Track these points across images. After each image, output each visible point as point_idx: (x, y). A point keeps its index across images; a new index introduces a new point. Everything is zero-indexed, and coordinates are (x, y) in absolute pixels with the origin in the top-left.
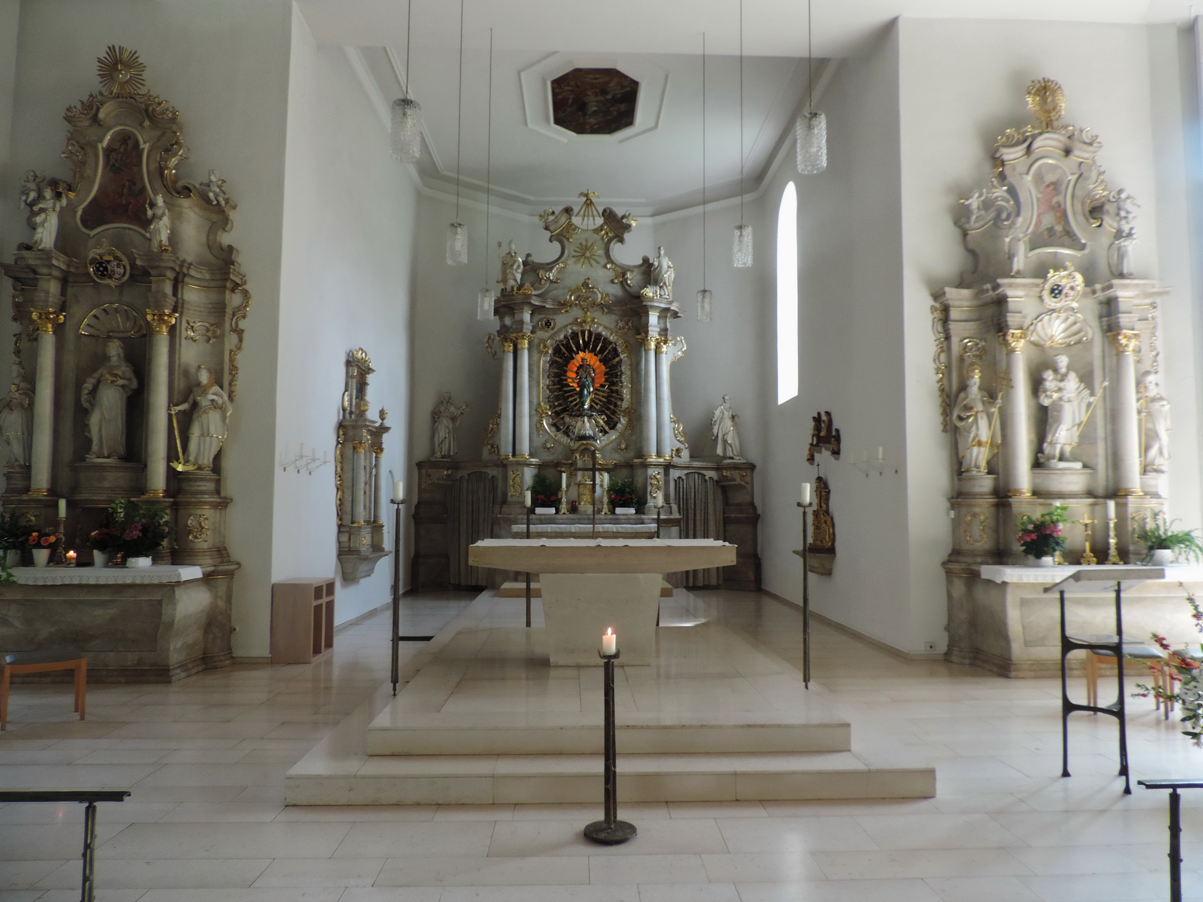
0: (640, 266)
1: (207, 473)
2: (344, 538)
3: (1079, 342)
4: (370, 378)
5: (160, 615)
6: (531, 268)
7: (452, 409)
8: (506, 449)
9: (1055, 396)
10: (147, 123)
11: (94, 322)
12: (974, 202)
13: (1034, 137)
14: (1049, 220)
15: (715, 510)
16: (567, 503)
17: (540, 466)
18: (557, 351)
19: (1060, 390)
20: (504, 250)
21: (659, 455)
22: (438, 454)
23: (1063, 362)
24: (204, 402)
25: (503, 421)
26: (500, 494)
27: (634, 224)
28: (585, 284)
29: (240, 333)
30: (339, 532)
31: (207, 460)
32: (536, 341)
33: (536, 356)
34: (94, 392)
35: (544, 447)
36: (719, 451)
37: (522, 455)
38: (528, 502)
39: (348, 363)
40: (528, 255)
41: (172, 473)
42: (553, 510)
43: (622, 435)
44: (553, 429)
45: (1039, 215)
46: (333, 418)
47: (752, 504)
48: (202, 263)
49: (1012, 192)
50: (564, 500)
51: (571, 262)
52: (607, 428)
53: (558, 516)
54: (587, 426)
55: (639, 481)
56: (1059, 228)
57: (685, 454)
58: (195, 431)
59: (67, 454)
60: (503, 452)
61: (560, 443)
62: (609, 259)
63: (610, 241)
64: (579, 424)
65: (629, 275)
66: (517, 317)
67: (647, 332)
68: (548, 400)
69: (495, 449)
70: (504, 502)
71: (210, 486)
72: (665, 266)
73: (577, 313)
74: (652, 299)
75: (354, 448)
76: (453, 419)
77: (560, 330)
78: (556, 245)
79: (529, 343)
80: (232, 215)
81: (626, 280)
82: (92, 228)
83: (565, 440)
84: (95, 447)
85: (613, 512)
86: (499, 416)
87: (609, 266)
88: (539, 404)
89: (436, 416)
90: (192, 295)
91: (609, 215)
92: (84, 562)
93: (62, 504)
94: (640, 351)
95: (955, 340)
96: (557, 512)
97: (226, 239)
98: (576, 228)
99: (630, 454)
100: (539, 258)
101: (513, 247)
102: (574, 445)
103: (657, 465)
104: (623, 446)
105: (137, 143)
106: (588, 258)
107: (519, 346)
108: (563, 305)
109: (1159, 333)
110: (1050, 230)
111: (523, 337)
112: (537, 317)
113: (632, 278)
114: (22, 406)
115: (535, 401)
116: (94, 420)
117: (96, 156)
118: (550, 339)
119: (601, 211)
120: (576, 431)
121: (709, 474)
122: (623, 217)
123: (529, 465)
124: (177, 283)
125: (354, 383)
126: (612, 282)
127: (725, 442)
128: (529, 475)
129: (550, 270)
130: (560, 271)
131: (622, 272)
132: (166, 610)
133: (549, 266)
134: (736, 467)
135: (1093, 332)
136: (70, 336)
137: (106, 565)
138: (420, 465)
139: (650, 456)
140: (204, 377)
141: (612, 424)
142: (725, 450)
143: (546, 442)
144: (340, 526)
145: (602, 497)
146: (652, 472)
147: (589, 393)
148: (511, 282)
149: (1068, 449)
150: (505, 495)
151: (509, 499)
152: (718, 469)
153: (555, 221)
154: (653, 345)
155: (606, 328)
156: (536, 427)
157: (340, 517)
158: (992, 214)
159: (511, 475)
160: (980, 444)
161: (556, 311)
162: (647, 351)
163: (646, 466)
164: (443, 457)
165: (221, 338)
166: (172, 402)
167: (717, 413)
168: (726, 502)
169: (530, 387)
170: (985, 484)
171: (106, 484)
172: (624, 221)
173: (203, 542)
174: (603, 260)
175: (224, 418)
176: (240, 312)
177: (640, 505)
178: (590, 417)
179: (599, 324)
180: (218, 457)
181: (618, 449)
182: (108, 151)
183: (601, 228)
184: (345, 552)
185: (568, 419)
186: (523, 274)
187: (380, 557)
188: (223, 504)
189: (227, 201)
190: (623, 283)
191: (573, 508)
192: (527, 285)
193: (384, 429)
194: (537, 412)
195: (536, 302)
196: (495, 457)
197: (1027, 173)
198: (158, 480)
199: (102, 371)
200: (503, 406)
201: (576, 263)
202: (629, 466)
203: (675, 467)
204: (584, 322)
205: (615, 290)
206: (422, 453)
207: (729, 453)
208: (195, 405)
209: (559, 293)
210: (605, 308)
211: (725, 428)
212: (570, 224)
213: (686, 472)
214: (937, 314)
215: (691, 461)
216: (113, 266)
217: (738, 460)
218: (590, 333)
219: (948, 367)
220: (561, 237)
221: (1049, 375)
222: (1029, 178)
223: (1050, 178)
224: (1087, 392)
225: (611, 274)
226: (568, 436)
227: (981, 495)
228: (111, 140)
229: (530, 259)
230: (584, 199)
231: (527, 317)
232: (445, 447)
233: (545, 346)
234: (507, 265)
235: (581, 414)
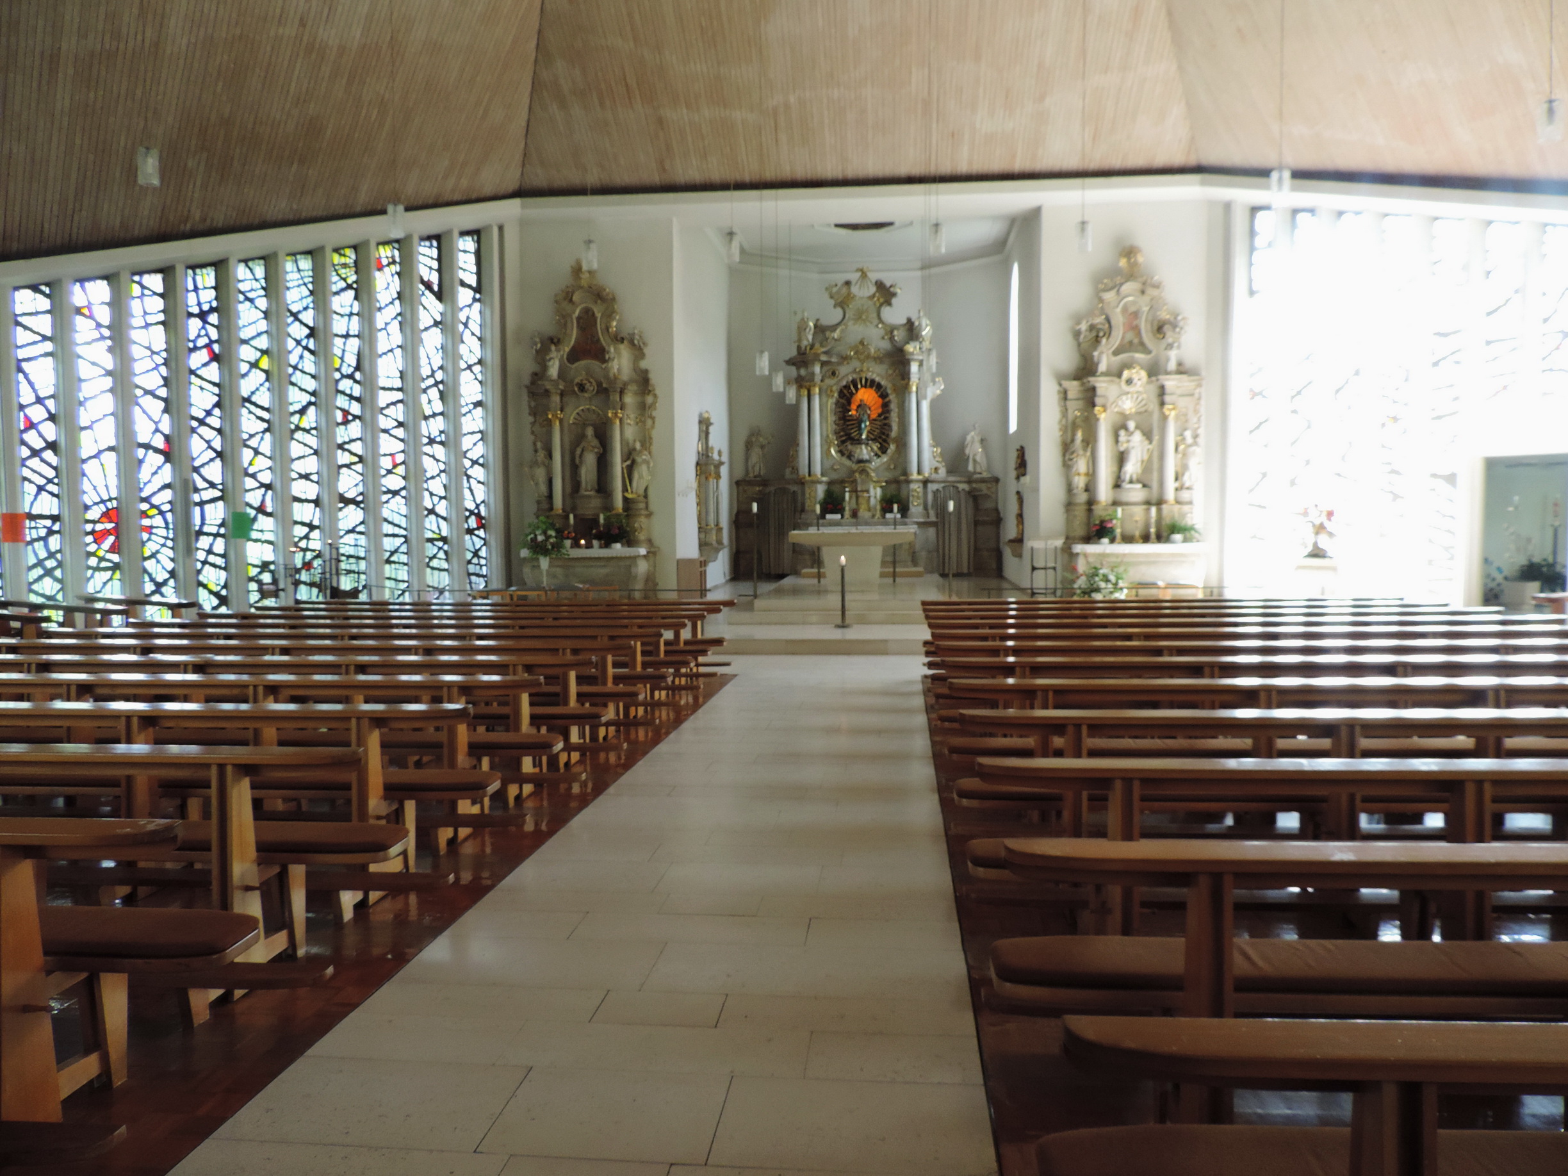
0: (905, 325)
1: (642, 498)
2: (703, 536)
3: (1146, 411)
4: (711, 429)
5: (630, 573)
6: (820, 329)
7: (761, 439)
8: (803, 470)
9: (1125, 445)
10: (599, 301)
11: (577, 417)
12: (1084, 327)
13: (1121, 284)
14: (1130, 336)
15: (966, 514)
16: (850, 510)
17: (830, 483)
18: (841, 393)
19: (1128, 441)
20: (798, 318)
21: (919, 473)
22: (751, 475)
23: (1131, 425)
24: (639, 460)
25: (800, 449)
26: (799, 505)
27: (899, 291)
28: (862, 343)
29: (653, 418)
30: (699, 532)
31: (641, 492)
32: (825, 387)
33: (824, 399)
34: (581, 456)
35: (832, 468)
36: (971, 468)
37: (816, 475)
38: (818, 510)
39: (700, 422)
40: (818, 320)
41: (625, 499)
42: (839, 516)
43: (891, 459)
44: (839, 455)
45: (1124, 333)
46: (693, 459)
47: (997, 510)
48: (632, 381)
49: (1108, 320)
50: (847, 508)
51: (850, 323)
52: (880, 453)
53: (843, 521)
54: (864, 452)
55: (904, 493)
56: (1136, 341)
57: (942, 472)
58: (636, 476)
59: (569, 490)
60: (801, 473)
61: (843, 464)
62: (880, 320)
63: (881, 305)
64: (858, 451)
65: (895, 332)
66: (810, 370)
67: (909, 379)
68: (836, 433)
69: (795, 470)
70: (803, 510)
71: (642, 505)
72: (924, 325)
73: (855, 364)
74: (912, 354)
75: (707, 478)
76: (762, 447)
77: (843, 377)
78: (839, 311)
79: (820, 390)
80: (646, 351)
81: (894, 336)
82: (573, 363)
83: (848, 463)
84: (583, 484)
85: (884, 517)
86: (798, 445)
87: (880, 326)
88: (828, 436)
89: (749, 445)
90: (629, 399)
91: (880, 285)
92: (589, 546)
93: (571, 516)
94: (904, 393)
95: (1070, 411)
96: (843, 517)
97: (643, 364)
98: (855, 296)
99: (899, 472)
100: (825, 322)
101: (806, 314)
102: (855, 467)
103: (917, 481)
104: (892, 467)
105: (593, 314)
106: (864, 320)
107: (812, 392)
108: (845, 359)
109: (1203, 402)
110: (1131, 343)
111: (814, 386)
112: (825, 368)
113: (899, 335)
114: (544, 465)
115: (825, 434)
116: (583, 471)
117: (572, 322)
118: (835, 385)
119: (874, 281)
120: (856, 455)
121: (962, 486)
122: (891, 287)
123: (821, 482)
124: (622, 392)
125: (703, 435)
126: (883, 338)
127: (975, 461)
128: (820, 491)
129: (835, 330)
130: (842, 331)
131: (890, 330)
132: (633, 570)
133: (833, 328)
134: (983, 481)
135: (1153, 406)
136: (565, 424)
137: (601, 547)
138: (738, 483)
139: (912, 475)
140: (638, 446)
141: (884, 450)
142: (975, 468)
143: (834, 464)
144: (699, 528)
145: (876, 506)
146: (913, 486)
147: (866, 426)
148: (805, 343)
149: (1135, 477)
150: (803, 504)
151: (807, 508)
152: (969, 482)
153: (838, 292)
154: (914, 389)
155: (878, 375)
156: (826, 453)
157: (699, 522)
158: (1094, 334)
159: (807, 491)
160: (1079, 474)
161: (839, 364)
162: (910, 393)
163: (908, 482)
164: (755, 477)
165: (644, 423)
166: (623, 461)
167: (969, 438)
168: (977, 508)
169: (821, 423)
170: (1082, 497)
171: (592, 505)
172: (892, 289)
173: (642, 536)
174: (876, 321)
175: (648, 467)
176: (653, 406)
177: (904, 510)
178: (867, 444)
179: (873, 372)
180: (646, 490)
181: (888, 469)
182: (578, 319)
183: (874, 296)
184: (703, 545)
185: (850, 447)
186: (814, 335)
187: (722, 549)
188: (649, 515)
189: (644, 344)
190: (892, 338)
191: (854, 514)
192: (817, 345)
193: (721, 463)
194: (826, 444)
195: (824, 358)
196: (794, 476)
197: (1117, 306)
198: (619, 503)
199: (583, 444)
200: (800, 438)
201: (854, 324)
202: (896, 481)
203: (932, 482)
204: (862, 371)
205: (885, 345)
206: (739, 474)
207: (978, 470)
208: (634, 462)
209: (841, 349)
210: (878, 359)
211: (975, 450)
212: (849, 294)
213: (943, 485)
214: (1062, 395)
215: (947, 476)
216: (588, 386)
217: (985, 475)
218: (866, 380)
219: (1066, 427)
220: (842, 304)
221: (1122, 433)
222: (1119, 310)
223: (1132, 309)
224: (1147, 442)
225: (882, 332)
226: (850, 459)
227: (1080, 504)
228: (580, 312)
229: (819, 323)
230: (860, 274)
231: (817, 369)
232: (757, 469)
233: (831, 391)
234: (802, 328)
235: (859, 442)
